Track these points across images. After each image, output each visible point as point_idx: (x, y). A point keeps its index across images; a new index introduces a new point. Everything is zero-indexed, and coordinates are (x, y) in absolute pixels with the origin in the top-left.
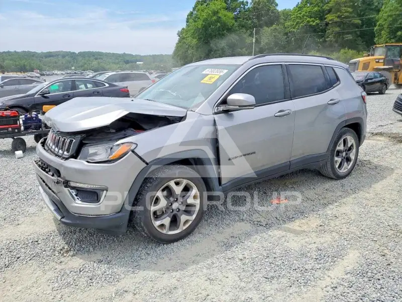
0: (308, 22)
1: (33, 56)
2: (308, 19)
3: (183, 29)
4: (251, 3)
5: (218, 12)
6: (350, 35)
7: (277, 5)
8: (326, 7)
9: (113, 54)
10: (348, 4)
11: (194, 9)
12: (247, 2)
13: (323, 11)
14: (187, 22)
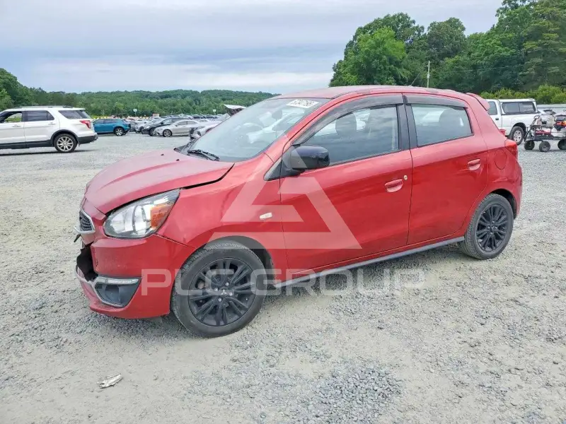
0: (500, 52)
1: (147, 96)
2: (500, 48)
3: (340, 62)
4: (429, 28)
5: (383, 42)
6: (556, 67)
7: (464, 29)
8: (523, 33)
9: (246, 93)
10: (553, 29)
11: (355, 38)
12: (423, 28)
13: (521, 38)
14: (346, 53)
